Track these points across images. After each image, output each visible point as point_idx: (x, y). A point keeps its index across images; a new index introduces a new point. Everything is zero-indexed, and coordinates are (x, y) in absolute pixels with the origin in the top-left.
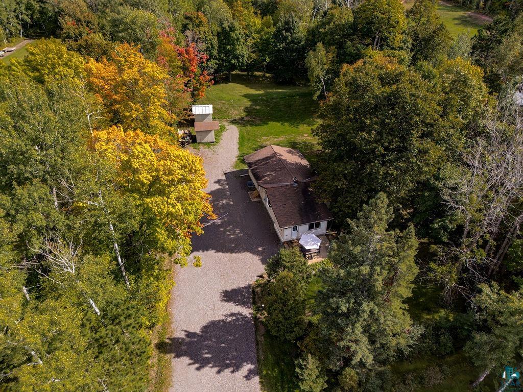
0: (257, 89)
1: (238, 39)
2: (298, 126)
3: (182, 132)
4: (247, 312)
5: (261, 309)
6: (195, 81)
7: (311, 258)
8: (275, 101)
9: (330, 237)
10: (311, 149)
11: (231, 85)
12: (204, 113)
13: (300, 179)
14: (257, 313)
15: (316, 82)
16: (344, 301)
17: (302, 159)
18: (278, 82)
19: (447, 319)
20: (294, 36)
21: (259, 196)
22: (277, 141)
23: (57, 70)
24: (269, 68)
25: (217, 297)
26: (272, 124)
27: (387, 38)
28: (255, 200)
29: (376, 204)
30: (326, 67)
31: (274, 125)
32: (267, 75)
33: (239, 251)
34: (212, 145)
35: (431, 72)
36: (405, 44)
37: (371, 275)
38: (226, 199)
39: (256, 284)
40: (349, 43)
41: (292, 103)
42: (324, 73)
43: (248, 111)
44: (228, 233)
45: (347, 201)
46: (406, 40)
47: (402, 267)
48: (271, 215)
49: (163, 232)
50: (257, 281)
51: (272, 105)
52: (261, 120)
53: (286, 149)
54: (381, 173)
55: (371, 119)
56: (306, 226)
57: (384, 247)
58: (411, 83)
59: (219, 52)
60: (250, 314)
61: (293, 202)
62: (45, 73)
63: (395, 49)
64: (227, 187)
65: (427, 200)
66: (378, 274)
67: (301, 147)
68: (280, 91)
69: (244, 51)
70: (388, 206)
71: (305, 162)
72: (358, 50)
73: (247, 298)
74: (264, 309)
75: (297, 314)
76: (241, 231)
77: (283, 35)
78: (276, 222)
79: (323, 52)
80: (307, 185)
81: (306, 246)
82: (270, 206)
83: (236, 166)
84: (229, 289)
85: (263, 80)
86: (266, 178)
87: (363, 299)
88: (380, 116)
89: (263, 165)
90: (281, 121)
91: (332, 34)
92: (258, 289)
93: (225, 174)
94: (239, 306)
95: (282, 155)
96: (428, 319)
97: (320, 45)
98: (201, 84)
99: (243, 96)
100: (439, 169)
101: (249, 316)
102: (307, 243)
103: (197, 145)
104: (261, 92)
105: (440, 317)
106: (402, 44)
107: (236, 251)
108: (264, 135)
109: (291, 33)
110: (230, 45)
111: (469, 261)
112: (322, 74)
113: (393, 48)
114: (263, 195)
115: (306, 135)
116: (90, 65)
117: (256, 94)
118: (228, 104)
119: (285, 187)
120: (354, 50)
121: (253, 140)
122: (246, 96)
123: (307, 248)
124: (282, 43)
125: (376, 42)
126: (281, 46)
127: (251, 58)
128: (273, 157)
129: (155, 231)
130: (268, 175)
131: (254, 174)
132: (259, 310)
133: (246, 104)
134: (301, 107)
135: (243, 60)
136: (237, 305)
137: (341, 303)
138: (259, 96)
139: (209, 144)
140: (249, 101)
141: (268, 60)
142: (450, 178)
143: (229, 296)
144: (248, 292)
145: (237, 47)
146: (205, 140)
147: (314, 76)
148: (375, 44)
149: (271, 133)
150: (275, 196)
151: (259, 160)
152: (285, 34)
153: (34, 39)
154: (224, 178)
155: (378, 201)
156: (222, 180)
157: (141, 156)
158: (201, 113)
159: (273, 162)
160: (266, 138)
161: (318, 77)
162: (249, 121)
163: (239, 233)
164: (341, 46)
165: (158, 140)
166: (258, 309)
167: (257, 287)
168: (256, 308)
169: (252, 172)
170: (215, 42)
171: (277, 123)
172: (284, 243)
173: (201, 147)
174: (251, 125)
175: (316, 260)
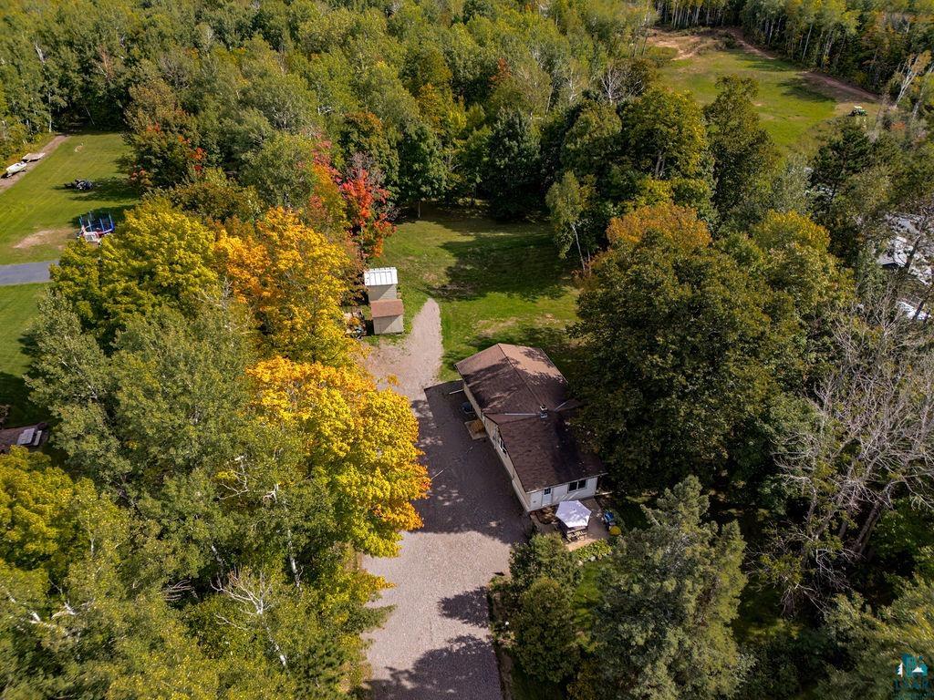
0: (464, 233)
1: (431, 153)
2: (535, 298)
3: (349, 315)
4: (482, 633)
5: (503, 628)
6: (366, 231)
7: (575, 539)
8: (495, 254)
9: (602, 500)
10: (560, 341)
11: (421, 225)
12: (384, 283)
13: (551, 406)
14: (498, 635)
15: (564, 231)
16: (640, 628)
17: (549, 366)
18: (499, 217)
19: (787, 634)
20: (523, 146)
21: (484, 430)
22: (503, 327)
23: (176, 258)
24: (480, 193)
25: (435, 611)
26: (494, 296)
27: (676, 158)
28: (478, 436)
29: (684, 492)
30: (580, 208)
31: (497, 298)
32: (478, 202)
33: (460, 530)
34: (399, 337)
35: (751, 251)
36: (705, 167)
37: (679, 590)
38: (430, 436)
39: (492, 587)
40: (615, 168)
41: (524, 257)
42: (576, 218)
43: (453, 274)
44: (441, 498)
45: (630, 452)
46: (706, 160)
47: (724, 580)
48: (505, 464)
49: (363, 524)
50: (493, 580)
51: (491, 262)
52: (474, 289)
53: (523, 349)
54: (682, 414)
55: (665, 336)
56: (565, 487)
57: (697, 554)
58: (723, 283)
59: (401, 174)
60: (488, 637)
61: (542, 447)
62: (158, 263)
63: (689, 177)
64: (430, 414)
65: (752, 451)
66: (689, 592)
67: (544, 338)
68: (502, 234)
69: (441, 171)
70: (702, 493)
71: (554, 372)
72: (630, 179)
73: (480, 611)
74: (507, 628)
75: (565, 640)
76: (461, 493)
77: (504, 145)
78: (516, 475)
79: (575, 185)
80: (561, 417)
81: (569, 521)
82: (504, 451)
83: (442, 375)
84: (450, 595)
85: (472, 214)
86: (495, 403)
87: (667, 624)
88: (678, 332)
89: (489, 379)
90: (508, 289)
91: (588, 153)
92: (497, 596)
93: (426, 390)
94: (469, 625)
95: (517, 363)
96: (759, 636)
97: (569, 176)
98: (377, 235)
99: (441, 247)
100: (769, 406)
101: (485, 640)
102: (569, 516)
103: (375, 338)
104: (470, 239)
105: (777, 632)
106: (701, 169)
107: (456, 529)
108: (483, 317)
109: (518, 142)
110: (419, 161)
111: (820, 552)
112: (573, 219)
113: (685, 176)
114: (492, 431)
115: (549, 316)
116: (223, 243)
117: (463, 243)
118: (420, 263)
119: (529, 421)
120: (624, 180)
121: (465, 327)
122: (448, 246)
123: (569, 525)
124: (504, 158)
125: (658, 166)
126: (501, 163)
127: (452, 182)
128: (504, 366)
129: (351, 523)
130: (499, 397)
131: (476, 396)
132: (500, 631)
133: (448, 260)
134: (538, 265)
135: (440, 185)
136: (465, 623)
137: (635, 632)
138: (468, 247)
139: (394, 336)
140: (454, 256)
141: (478, 180)
142: (785, 418)
143: (453, 607)
144: (480, 600)
145: (431, 165)
146: (388, 330)
147: (562, 223)
148: (657, 169)
149: (493, 314)
150: (513, 437)
151: (481, 370)
152: (507, 143)
153: (71, 133)
154: (423, 397)
155: (688, 489)
156: (420, 401)
157: (334, 414)
158: (379, 283)
159: (503, 375)
160: (486, 321)
161: (567, 224)
162: (455, 291)
163: (457, 498)
164: (602, 171)
165: (347, 375)
166: (499, 629)
167: (495, 591)
168: (496, 627)
169: (471, 391)
170: (395, 160)
171: (500, 294)
172: (531, 513)
173: (382, 342)
174: (460, 298)
175: (584, 542)
